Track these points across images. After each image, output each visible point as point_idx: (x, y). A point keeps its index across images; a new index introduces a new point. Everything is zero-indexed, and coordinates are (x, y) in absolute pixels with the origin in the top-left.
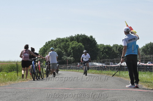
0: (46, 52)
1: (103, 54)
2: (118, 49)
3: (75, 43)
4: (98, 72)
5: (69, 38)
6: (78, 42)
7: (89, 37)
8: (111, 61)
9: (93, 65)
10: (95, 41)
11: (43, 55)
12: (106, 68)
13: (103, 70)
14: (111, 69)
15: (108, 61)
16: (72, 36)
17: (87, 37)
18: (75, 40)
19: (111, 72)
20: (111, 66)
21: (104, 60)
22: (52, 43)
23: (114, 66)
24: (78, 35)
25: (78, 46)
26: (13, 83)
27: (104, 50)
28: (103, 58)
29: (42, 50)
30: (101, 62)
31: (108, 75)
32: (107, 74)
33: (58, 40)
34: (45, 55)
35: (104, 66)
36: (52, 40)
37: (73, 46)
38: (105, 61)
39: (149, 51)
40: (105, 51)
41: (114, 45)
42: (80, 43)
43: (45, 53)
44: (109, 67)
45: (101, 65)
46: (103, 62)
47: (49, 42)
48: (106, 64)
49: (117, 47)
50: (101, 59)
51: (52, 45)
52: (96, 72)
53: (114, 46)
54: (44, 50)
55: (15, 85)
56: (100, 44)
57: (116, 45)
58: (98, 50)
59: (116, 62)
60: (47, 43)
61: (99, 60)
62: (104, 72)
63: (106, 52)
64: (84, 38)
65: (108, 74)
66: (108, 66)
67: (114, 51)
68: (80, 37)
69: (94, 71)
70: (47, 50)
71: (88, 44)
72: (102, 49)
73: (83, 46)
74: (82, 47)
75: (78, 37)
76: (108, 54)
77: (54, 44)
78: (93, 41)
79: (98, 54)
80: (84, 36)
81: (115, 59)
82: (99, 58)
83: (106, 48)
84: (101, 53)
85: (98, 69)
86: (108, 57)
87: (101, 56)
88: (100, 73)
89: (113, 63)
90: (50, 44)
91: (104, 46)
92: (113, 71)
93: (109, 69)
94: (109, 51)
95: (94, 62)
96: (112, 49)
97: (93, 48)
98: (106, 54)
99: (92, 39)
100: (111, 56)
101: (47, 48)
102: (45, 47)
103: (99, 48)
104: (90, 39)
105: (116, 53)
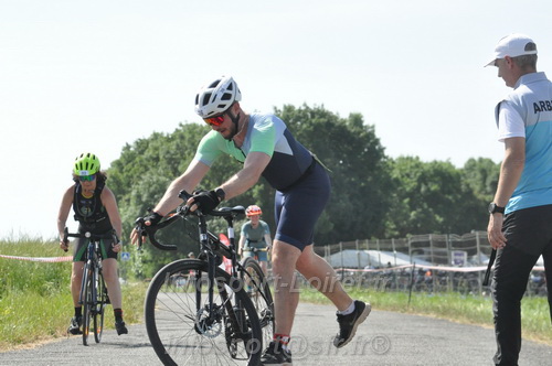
0: (124, 193)
1: (413, 208)
4: (390, 298)
7: (345, 121)
8: (456, 245)
9: (363, 263)
10: (377, 142)
12: (430, 282)
13: (414, 287)
14: (456, 284)
15: (442, 244)
17: (336, 118)
19: (456, 300)
20: (456, 269)
21: (421, 238)
22: (156, 149)
23: (470, 273)
24: (289, 109)
27: (419, 188)
28: (415, 231)
30: (404, 250)
31: (443, 314)
32: (437, 310)
33: (187, 136)
35: (422, 272)
36: (156, 136)
38: (427, 244)
40: (428, 190)
41: (472, 160)
44: (445, 274)
45: (402, 262)
46: (418, 249)
47: (142, 145)
48: (429, 260)
49: (484, 173)
50: (403, 232)
51: (157, 159)
52: (383, 300)
53: (471, 165)
54: (113, 188)
56: (402, 159)
57: (481, 160)
58: (391, 185)
59: (483, 250)
60: (128, 147)
61: (396, 237)
62: (422, 299)
63: (433, 199)
64: (317, 127)
65: (445, 312)
66: (441, 268)
67: (470, 193)
68: (298, 118)
70: (129, 185)
71: (339, 158)
72: (410, 184)
75: (291, 121)
76: (440, 206)
77: (168, 152)
78: (362, 138)
79: (387, 206)
80: (317, 116)
81: (477, 233)
82: (393, 226)
83: (432, 176)
84: (406, 200)
85: (388, 286)
86: (444, 222)
87: (405, 219)
88: (404, 307)
89: (466, 254)
90: (144, 157)
91: (419, 165)
92: (468, 294)
93: (444, 283)
94: (444, 190)
95: (370, 249)
96: (459, 181)
97: (362, 178)
98: (429, 207)
99: (358, 129)
100: (457, 218)
101: (132, 177)
102: (121, 172)
103: (395, 176)
104: (349, 132)
105: (483, 204)
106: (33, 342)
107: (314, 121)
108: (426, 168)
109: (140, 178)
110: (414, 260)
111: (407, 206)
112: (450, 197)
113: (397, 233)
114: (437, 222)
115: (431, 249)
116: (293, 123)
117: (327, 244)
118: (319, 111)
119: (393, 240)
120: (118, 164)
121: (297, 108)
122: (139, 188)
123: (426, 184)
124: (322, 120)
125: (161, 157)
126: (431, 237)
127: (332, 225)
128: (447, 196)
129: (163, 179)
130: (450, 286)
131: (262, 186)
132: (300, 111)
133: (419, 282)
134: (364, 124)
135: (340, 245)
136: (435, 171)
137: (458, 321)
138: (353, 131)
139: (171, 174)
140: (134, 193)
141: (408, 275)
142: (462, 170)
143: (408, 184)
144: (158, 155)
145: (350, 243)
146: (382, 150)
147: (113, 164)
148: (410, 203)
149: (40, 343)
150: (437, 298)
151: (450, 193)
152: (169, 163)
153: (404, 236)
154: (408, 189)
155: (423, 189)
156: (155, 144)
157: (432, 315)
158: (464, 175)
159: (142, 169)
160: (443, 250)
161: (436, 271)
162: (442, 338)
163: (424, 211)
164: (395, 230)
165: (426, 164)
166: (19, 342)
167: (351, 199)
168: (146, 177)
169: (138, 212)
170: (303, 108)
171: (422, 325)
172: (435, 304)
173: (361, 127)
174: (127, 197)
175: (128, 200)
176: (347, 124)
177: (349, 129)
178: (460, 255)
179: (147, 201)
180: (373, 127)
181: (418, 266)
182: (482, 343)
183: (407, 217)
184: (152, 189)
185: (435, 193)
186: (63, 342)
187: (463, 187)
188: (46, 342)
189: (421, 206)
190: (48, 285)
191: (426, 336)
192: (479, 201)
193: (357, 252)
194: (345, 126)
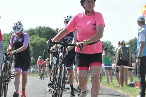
3: (37, 37)
6: (40, 37)
7: (55, 30)
16: (32, 29)
17: (52, 29)
18: (36, 35)
22: (5, 38)
24: (40, 27)
25: (40, 42)
37: (34, 41)
39: (133, 49)
42: (43, 39)
64: (48, 32)
68: (42, 30)
74: (45, 43)
75: (41, 30)
77: (8, 39)
80: (47, 29)
121: (42, 27)
124: (49, 30)
125: (6, 40)
129: (6, 46)
131: (33, 47)
132: (43, 28)
156: (4, 36)
170: (44, 27)
176: (55, 31)
177: (56, 32)
194: (55, 32)
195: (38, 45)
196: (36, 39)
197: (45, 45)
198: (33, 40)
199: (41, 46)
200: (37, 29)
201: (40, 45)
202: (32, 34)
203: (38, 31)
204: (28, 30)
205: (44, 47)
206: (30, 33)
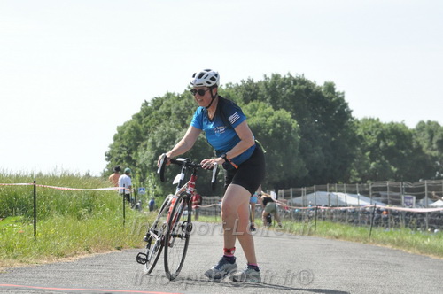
0: (142, 140)
1: (373, 160)
2: (439, 142)
3: (264, 108)
4: (354, 231)
5: (238, 88)
6: (276, 108)
7: (320, 88)
8: (408, 190)
9: (333, 203)
10: (346, 105)
11: (129, 152)
12: (386, 219)
13: (372, 223)
14: (407, 222)
15: (397, 190)
16: (251, 81)
17: (314, 85)
18: (263, 99)
19: (407, 234)
20: (407, 209)
21: (380, 184)
22: (169, 106)
23: (419, 213)
24: (276, 77)
25: (275, 122)
26: (17, 264)
27: (378, 144)
28: (375, 178)
29: (126, 132)
30: (365, 193)
31: (398, 246)
32: (393, 242)
34: (137, 155)
35: (379, 211)
36: (169, 95)
37: (255, 120)
38: (385, 189)
40: (386, 145)
41: (422, 123)
42: (282, 112)
43: (137, 145)
44: (398, 213)
45: (365, 203)
46: (376, 193)
47: (158, 102)
48: (386, 202)
49: (432, 133)
50: (364, 179)
51: (169, 114)
52: (348, 232)
53: (421, 126)
54: (134, 135)
55: (28, 274)
56: (365, 120)
57: (429, 122)
58: (356, 140)
59: (430, 196)
60: (146, 103)
61: (360, 183)
62: (380, 233)
63: (389, 153)
64: (298, 92)
65: (400, 243)
66: (394, 208)
67: (419, 148)
68: (283, 85)
69: (337, 229)
70: (146, 134)
71: (315, 117)
72: (371, 141)
73: (295, 124)
74: (289, 126)
75: (277, 86)
76: (395, 159)
77: (178, 109)
78: (334, 102)
79: (352, 157)
80: (298, 84)
81: (426, 182)
82: (357, 174)
83: (389, 134)
84: (368, 153)
85: (353, 221)
86: (397, 172)
87: (367, 169)
88: (365, 239)
89: (414, 198)
90: (159, 111)
91: (378, 125)
92: (416, 230)
93: (398, 220)
94: (399, 146)
95: (338, 191)
96: (411, 139)
97: (333, 134)
98: (386, 159)
99: (331, 95)
100: (408, 169)
101: (149, 127)
102: (141, 123)
103: (359, 133)
104: (323, 97)
105: (430, 158)
106: (73, 256)
107: (295, 87)
108: (384, 128)
109: (155, 128)
110: (374, 202)
111: (369, 158)
112: (403, 152)
113: (359, 179)
114: (392, 171)
115: (388, 193)
116: (279, 89)
117: (303, 186)
118: (300, 79)
119: (357, 185)
120: (138, 117)
121: (282, 76)
122: (155, 136)
123: (384, 141)
124: (302, 86)
125: (172, 112)
126: (388, 183)
127: (308, 171)
128: (400, 151)
129: (173, 130)
130: (402, 223)
132: (285, 79)
133: (377, 219)
134: (336, 91)
135: (314, 187)
136: (392, 130)
137: (410, 252)
138: (327, 96)
139: (180, 126)
140: (150, 140)
141: (369, 213)
142: (413, 130)
143: (369, 140)
144: (170, 111)
145: (321, 186)
146: (350, 112)
147: (134, 117)
148: (370, 156)
149: (78, 257)
150: (392, 233)
151: (403, 149)
152: (179, 117)
153: (365, 182)
154: (369, 144)
155: (381, 145)
156: (168, 102)
157: (389, 246)
158: (415, 134)
159: (157, 121)
160: (397, 194)
161: (391, 210)
162: (398, 265)
163: (382, 162)
164: (358, 176)
165: (385, 125)
166: (62, 255)
167: (323, 150)
168: (160, 128)
169: (153, 155)
170: (287, 77)
171: (381, 254)
172: (391, 237)
173: (334, 93)
174: (144, 143)
175: (146, 146)
176: (322, 90)
177: (324, 94)
178: (410, 198)
179: (160, 147)
180: (343, 93)
181: (378, 206)
182: (431, 270)
183: (368, 166)
184: (165, 137)
185: (391, 148)
186: (96, 257)
187: (414, 144)
188: (83, 257)
189: (379, 158)
190: (83, 211)
191: (385, 263)
192: (427, 155)
193: (328, 193)
194: (321, 92)
195: (267, 132)
196: (261, 111)
197: (290, 131)
198: (255, 115)
199: (277, 135)
200: (266, 84)
201: (273, 132)
202: (249, 98)
203: (268, 89)
204: (240, 84)
205: (284, 137)
206: (245, 94)
